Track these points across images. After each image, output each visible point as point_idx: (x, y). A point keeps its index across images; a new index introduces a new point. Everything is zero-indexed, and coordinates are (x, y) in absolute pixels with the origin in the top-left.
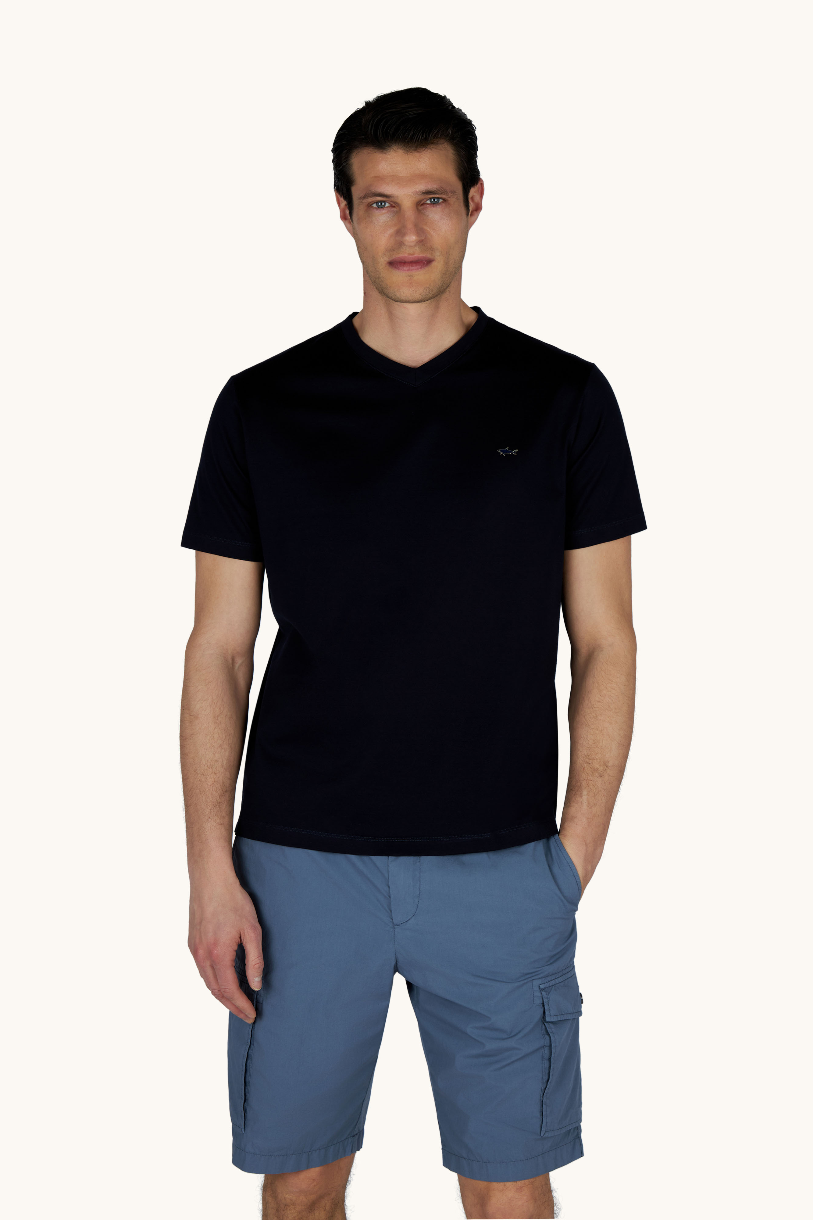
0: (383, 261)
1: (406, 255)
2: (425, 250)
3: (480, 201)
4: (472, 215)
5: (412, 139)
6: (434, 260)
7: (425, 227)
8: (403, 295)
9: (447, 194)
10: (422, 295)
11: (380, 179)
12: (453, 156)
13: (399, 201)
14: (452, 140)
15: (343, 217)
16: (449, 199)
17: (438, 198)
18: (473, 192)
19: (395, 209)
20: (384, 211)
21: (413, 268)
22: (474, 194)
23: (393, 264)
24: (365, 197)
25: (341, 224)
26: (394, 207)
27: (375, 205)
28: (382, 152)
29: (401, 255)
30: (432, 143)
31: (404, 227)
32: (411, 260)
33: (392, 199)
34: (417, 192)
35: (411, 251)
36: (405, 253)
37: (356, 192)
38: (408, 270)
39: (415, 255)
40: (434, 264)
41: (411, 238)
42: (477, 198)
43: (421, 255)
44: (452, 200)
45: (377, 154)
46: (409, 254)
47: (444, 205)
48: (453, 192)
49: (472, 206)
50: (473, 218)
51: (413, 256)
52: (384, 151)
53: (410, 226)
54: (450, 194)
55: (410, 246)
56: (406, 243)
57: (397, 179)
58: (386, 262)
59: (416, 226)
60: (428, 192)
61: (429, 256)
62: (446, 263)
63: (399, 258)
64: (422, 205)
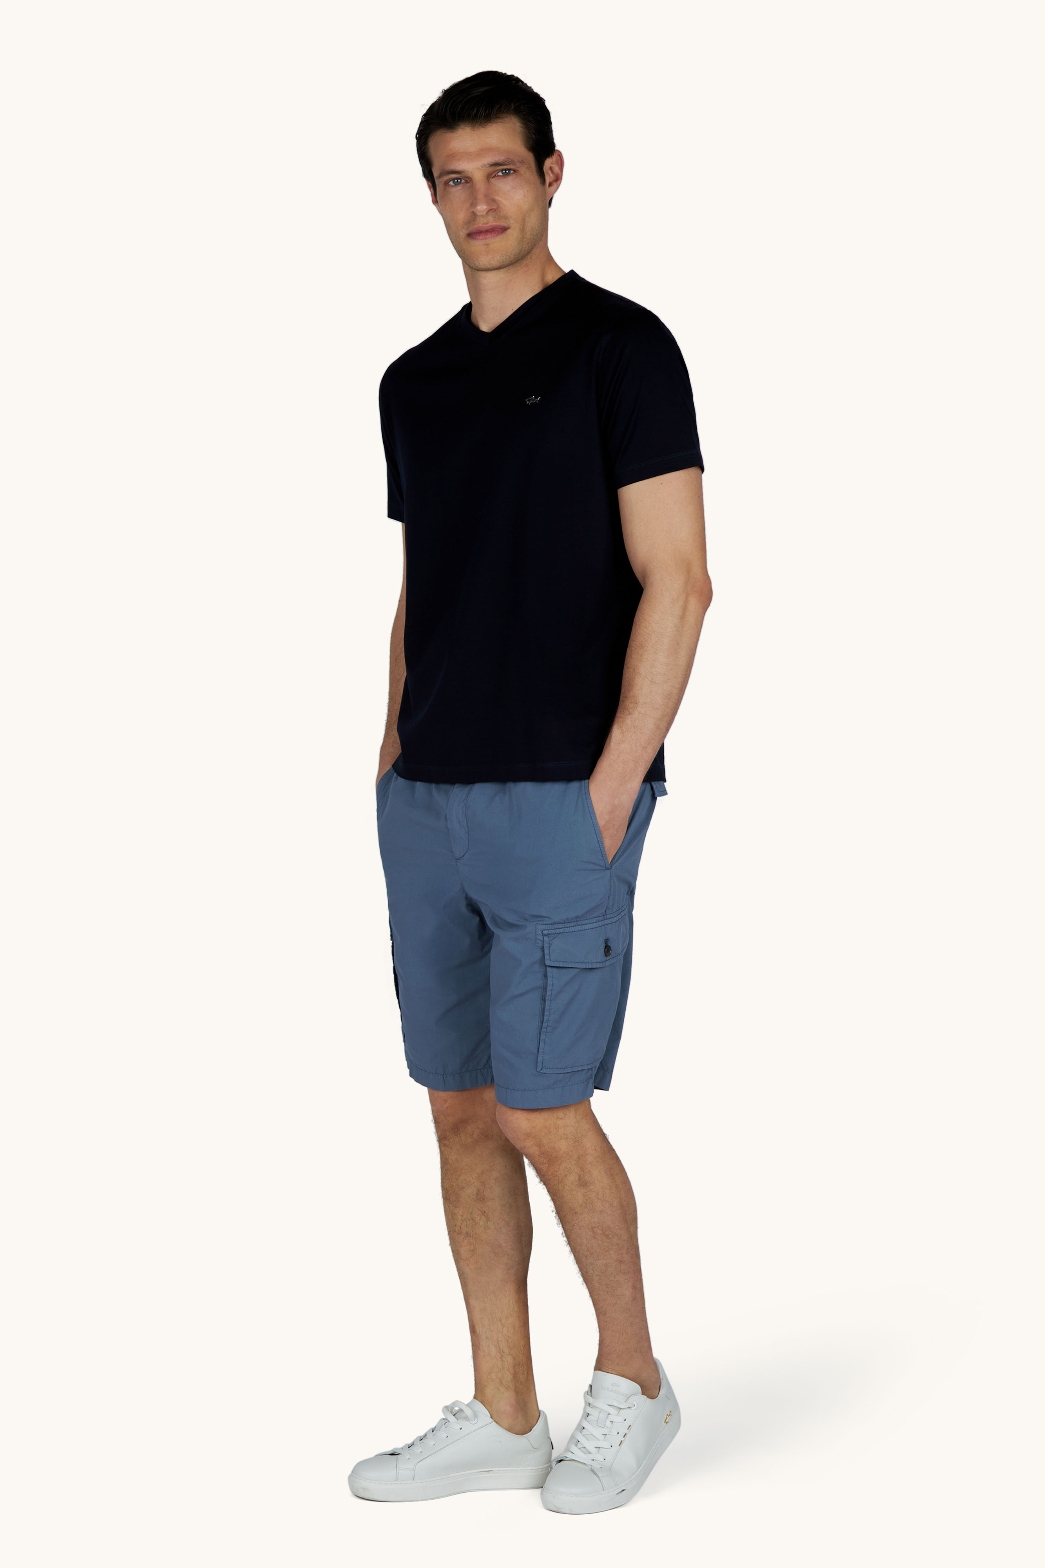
0: (463, 233)
1: (481, 225)
2: (499, 219)
3: (559, 172)
4: (550, 185)
5: (476, 115)
6: (509, 228)
7: (497, 198)
8: (481, 263)
9: (514, 164)
10: (499, 262)
11: (453, 156)
12: (521, 129)
13: (470, 175)
16: (519, 169)
17: (507, 169)
18: (548, 163)
19: (468, 185)
20: (459, 187)
21: (488, 236)
22: (552, 165)
23: (470, 235)
24: (440, 176)
26: (468, 182)
27: (450, 183)
28: (452, 132)
29: (476, 226)
30: (498, 118)
31: (476, 198)
32: (486, 229)
33: (463, 174)
34: (485, 165)
35: (485, 221)
36: (481, 223)
37: (436, 171)
38: (483, 239)
39: (490, 224)
40: (509, 231)
41: (482, 208)
42: (556, 169)
43: (495, 224)
44: (523, 170)
45: (447, 134)
46: (483, 224)
47: (514, 175)
48: (522, 162)
49: (549, 178)
50: (552, 188)
51: (487, 225)
52: (454, 131)
53: (480, 196)
54: (518, 164)
55: (482, 216)
56: (478, 214)
57: (468, 156)
58: (465, 235)
59: (486, 196)
60: (496, 164)
61: (503, 223)
62: (523, 230)
63: (475, 228)
64: (493, 177)
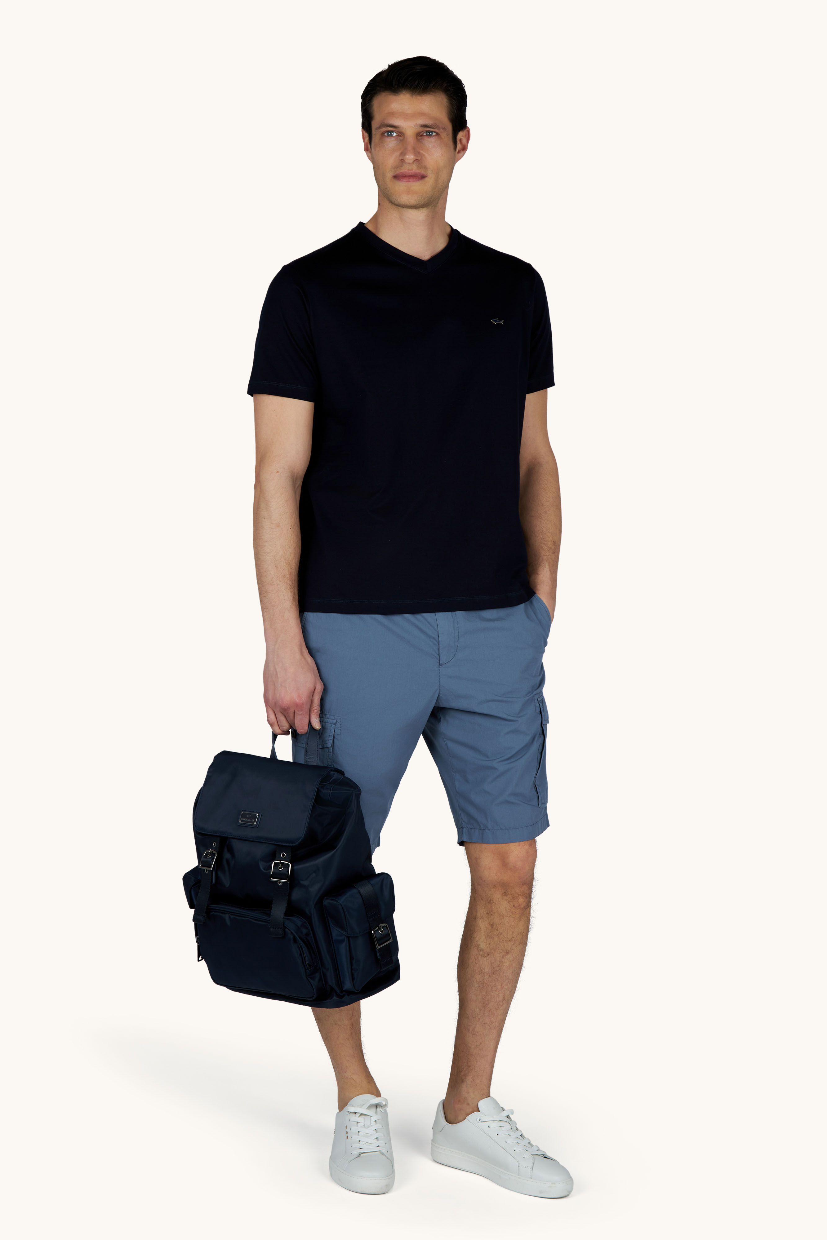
0: (389, 175)
1: (406, 170)
2: (421, 168)
3: (466, 144)
4: (459, 152)
5: (417, 86)
6: (427, 176)
7: (421, 152)
8: (402, 200)
9: (439, 129)
10: (416, 201)
11: (392, 114)
12: (447, 104)
13: (404, 131)
14: (446, 91)
15: (366, 149)
16: (441, 134)
17: (432, 132)
18: (461, 135)
19: (401, 138)
20: (393, 139)
21: (410, 180)
22: (462, 138)
23: (396, 177)
24: (380, 127)
25: (364, 153)
26: (400, 136)
27: (386, 134)
28: (395, 95)
29: (402, 171)
30: (431, 91)
31: (406, 149)
32: (410, 174)
33: (399, 129)
34: (417, 125)
35: (410, 168)
36: (406, 169)
37: (375, 124)
38: (407, 182)
39: (413, 171)
40: (426, 179)
41: (410, 157)
42: (464, 141)
43: (417, 171)
44: (443, 135)
45: (391, 96)
46: (408, 170)
47: (437, 137)
48: (444, 129)
49: (459, 146)
50: (460, 155)
51: (411, 171)
52: (397, 95)
53: (410, 148)
54: (441, 130)
55: (409, 163)
56: (407, 161)
57: (404, 115)
58: (392, 176)
59: (414, 149)
60: (425, 126)
61: (423, 172)
62: (436, 180)
63: (401, 173)
64: (420, 136)
